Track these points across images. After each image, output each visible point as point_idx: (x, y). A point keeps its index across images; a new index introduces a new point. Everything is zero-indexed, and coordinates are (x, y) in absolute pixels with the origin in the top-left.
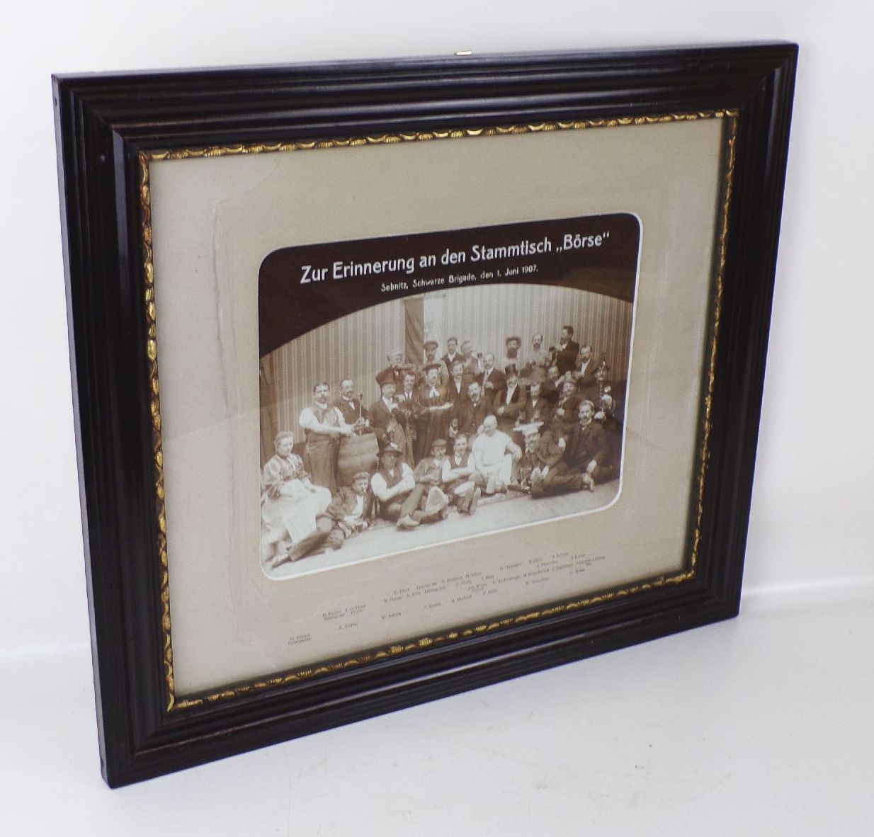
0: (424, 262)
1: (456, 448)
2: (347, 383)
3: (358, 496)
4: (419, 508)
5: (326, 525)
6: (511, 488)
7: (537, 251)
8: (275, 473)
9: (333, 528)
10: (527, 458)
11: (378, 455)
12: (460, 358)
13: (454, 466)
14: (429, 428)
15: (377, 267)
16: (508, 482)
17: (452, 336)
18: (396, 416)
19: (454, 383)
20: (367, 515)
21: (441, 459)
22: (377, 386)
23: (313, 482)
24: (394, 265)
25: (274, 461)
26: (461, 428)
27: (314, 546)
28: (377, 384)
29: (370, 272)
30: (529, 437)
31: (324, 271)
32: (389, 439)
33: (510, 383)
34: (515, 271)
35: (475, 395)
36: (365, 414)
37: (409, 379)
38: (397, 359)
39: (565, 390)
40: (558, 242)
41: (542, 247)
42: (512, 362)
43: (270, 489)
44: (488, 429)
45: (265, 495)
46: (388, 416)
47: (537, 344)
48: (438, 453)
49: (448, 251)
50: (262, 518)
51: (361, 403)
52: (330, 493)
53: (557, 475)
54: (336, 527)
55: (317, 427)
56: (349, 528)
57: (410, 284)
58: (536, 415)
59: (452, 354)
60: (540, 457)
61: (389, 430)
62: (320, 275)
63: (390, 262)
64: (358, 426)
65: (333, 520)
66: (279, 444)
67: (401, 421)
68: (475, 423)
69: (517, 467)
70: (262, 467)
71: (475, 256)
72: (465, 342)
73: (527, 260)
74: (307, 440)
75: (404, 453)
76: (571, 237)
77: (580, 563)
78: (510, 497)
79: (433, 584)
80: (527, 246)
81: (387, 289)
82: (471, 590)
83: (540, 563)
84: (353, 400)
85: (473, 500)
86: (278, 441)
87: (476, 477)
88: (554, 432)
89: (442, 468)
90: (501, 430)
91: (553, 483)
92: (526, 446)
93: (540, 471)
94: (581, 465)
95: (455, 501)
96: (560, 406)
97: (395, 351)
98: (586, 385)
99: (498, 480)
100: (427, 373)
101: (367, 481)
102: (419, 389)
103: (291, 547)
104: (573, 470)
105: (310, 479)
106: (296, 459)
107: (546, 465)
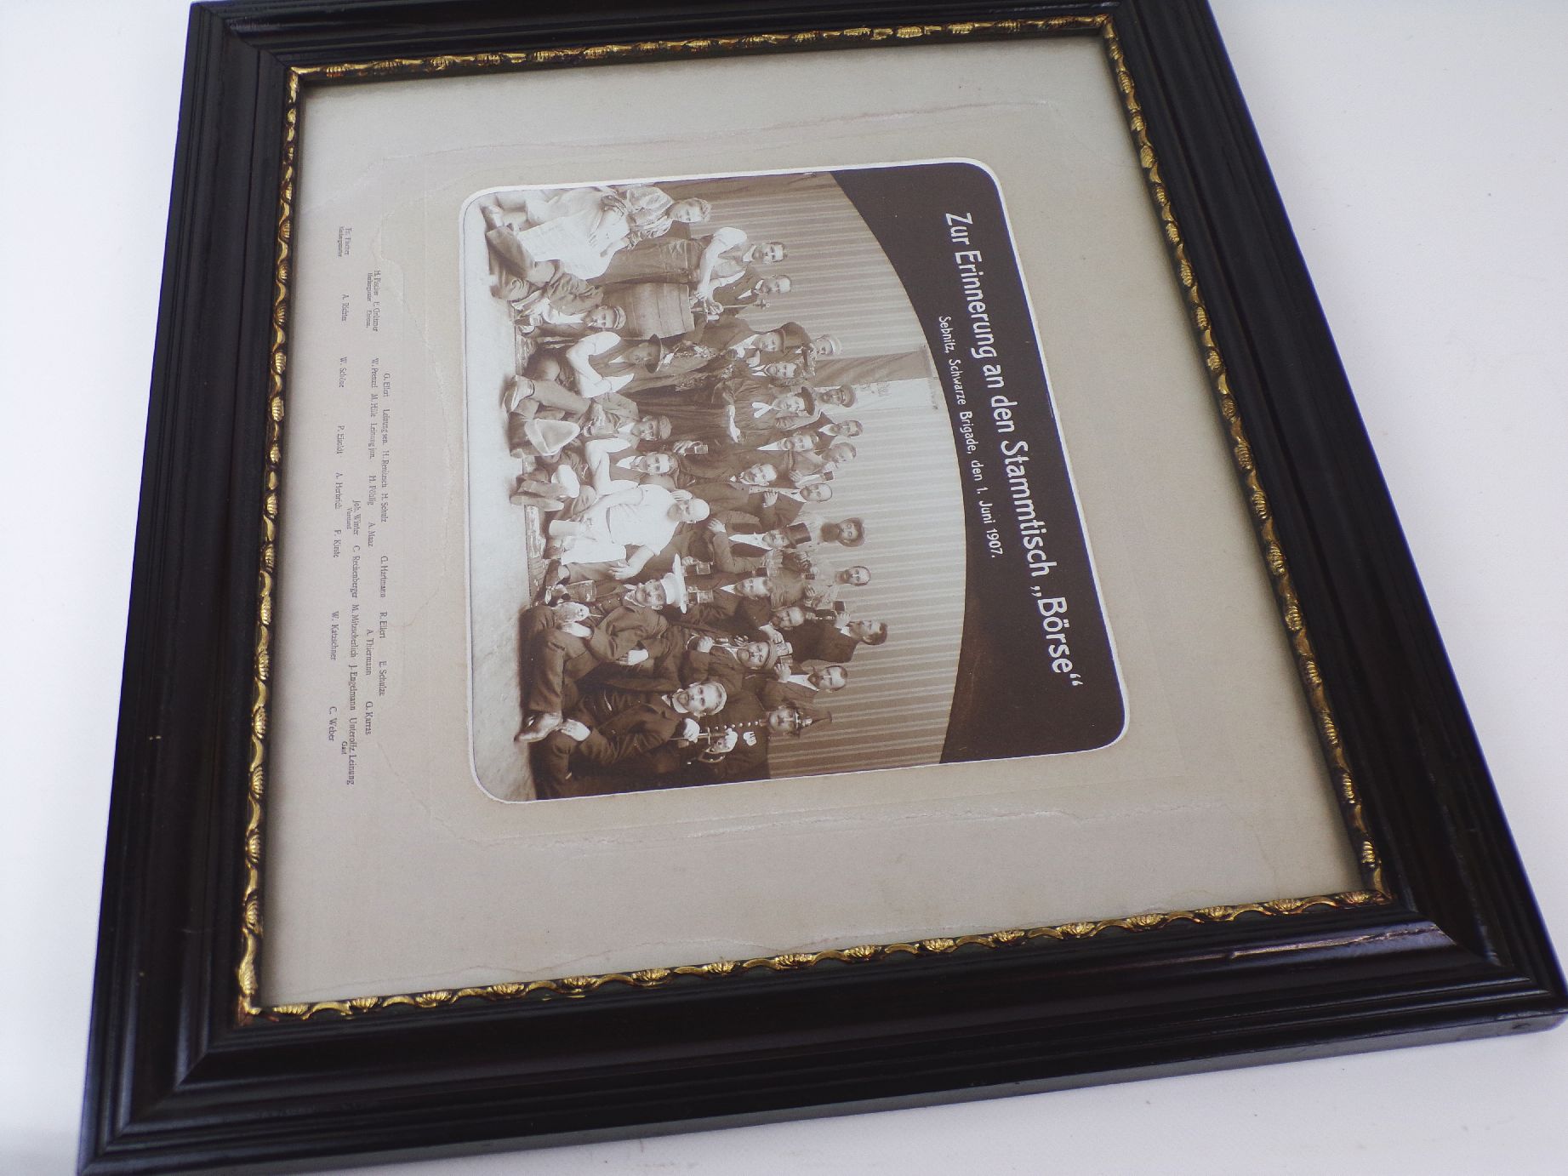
0: (993, 372)
1: (651, 458)
2: (784, 283)
3: (582, 315)
4: (542, 408)
5: (538, 275)
6: (554, 566)
7: (1030, 551)
8: (643, 203)
9: (531, 285)
10: (615, 589)
11: (655, 336)
12: (823, 445)
13: (614, 458)
14: (693, 408)
15: (977, 305)
16: (565, 559)
17: (864, 426)
18: (723, 357)
19: (778, 439)
20: (545, 330)
21: (632, 434)
22: (778, 326)
23: (619, 252)
24: (983, 332)
25: (664, 199)
26: (689, 460)
27: (506, 260)
28: (783, 324)
29: (969, 299)
30: (659, 588)
31: (966, 241)
32: (680, 351)
33: (773, 537)
34: (987, 517)
35: (752, 477)
36: (730, 312)
37: (786, 369)
38: (824, 349)
39: (753, 648)
40: (1051, 586)
41: (1037, 558)
42: (815, 534)
43: (615, 196)
44: (683, 507)
45: (608, 192)
46: (722, 346)
47: (851, 576)
48: (645, 427)
49: (1015, 404)
50: (571, 188)
51: (751, 306)
52: (598, 276)
53: (567, 655)
54: (532, 287)
55: (714, 250)
56: (527, 307)
57: (953, 355)
58: (702, 596)
59: (832, 430)
60: (612, 616)
61: (697, 348)
62: (959, 237)
63: (988, 324)
64: (709, 305)
65: (547, 283)
66: (691, 205)
67: (711, 366)
68: (698, 483)
69: (597, 571)
70: (656, 184)
71: (1009, 448)
72: (853, 449)
73: (1012, 537)
74: (692, 240)
75: (651, 375)
76: (1063, 610)
77: (352, 727)
78: (535, 566)
79: (385, 436)
80: (1037, 532)
81: (944, 324)
82: (352, 505)
83: (376, 636)
84: (754, 296)
85: (539, 499)
86: (696, 204)
87: (587, 499)
88: (662, 637)
89: (614, 437)
90: (679, 532)
91: (551, 649)
92: (641, 585)
93: (581, 619)
94: (581, 706)
95: (544, 467)
96: (718, 642)
97: (836, 344)
98: (762, 689)
99: (574, 540)
100: (798, 395)
101: (609, 324)
102: (770, 386)
103: (512, 230)
104: (574, 689)
105: (627, 247)
106: (664, 227)
107: (593, 631)
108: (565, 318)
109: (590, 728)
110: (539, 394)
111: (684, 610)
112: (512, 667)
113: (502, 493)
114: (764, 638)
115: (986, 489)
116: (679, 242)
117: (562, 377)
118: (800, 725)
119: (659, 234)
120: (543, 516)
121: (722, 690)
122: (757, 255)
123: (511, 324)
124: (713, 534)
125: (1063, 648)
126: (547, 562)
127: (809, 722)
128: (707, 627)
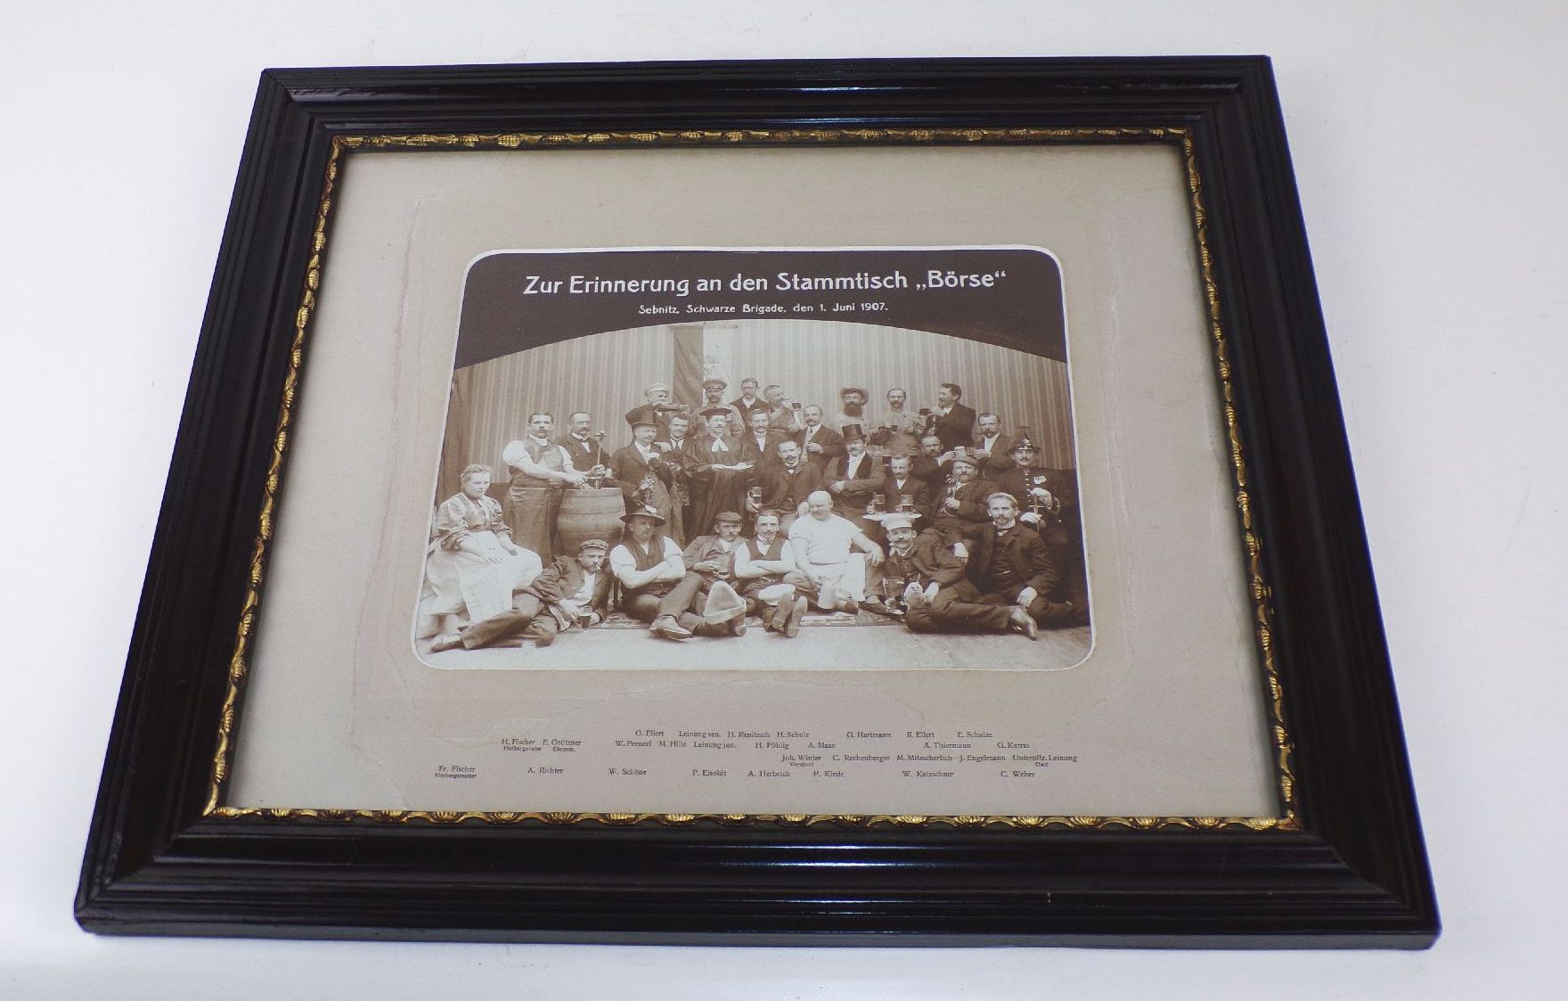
0: (703, 285)
1: (761, 529)
2: (579, 417)
3: (586, 573)
4: (691, 609)
6: (864, 606)
7: (883, 286)
8: (457, 517)
9: (540, 613)
10: (893, 563)
11: (623, 518)
12: (764, 406)
13: (757, 556)
14: (710, 494)
15: (632, 286)
16: (859, 597)
17: (748, 377)
18: (656, 468)
19: (754, 437)
20: (600, 603)
21: (732, 541)
22: (628, 426)
23: (514, 540)
25: (456, 499)
26: (767, 501)
27: (505, 633)
28: (627, 423)
29: (623, 290)
30: (895, 531)
31: (557, 284)
32: (643, 499)
33: (853, 449)
34: (849, 307)
35: (789, 458)
36: (605, 460)
37: (678, 424)
38: (661, 396)
39: (958, 471)
40: (917, 277)
41: (889, 282)
42: (853, 421)
43: (443, 539)
44: (816, 509)
45: (437, 544)
46: (644, 468)
47: (896, 401)
48: (726, 531)
49: (740, 275)
50: (426, 574)
51: (601, 445)
52: (540, 558)
53: (956, 600)
54: (545, 612)
55: (528, 466)
56: (567, 618)
57: (683, 309)
58: (907, 501)
59: (749, 399)
60: (920, 566)
62: (553, 287)
63: (653, 282)
64: (593, 475)
65: (540, 600)
66: (469, 479)
67: (665, 477)
69: (874, 576)
70: (437, 504)
71: (783, 285)
72: (771, 386)
73: (872, 295)
74: (511, 482)
75: (668, 523)
76: (940, 273)
77: (1021, 758)
78: (864, 620)
79: (712, 735)
80: (866, 279)
81: (647, 311)
82: (787, 762)
83: (931, 741)
84: (588, 440)
85: (794, 615)
86: (468, 475)
87: (797, 579)
88: (943, 532)
89: (734, 554)
90: (842, 514)
91: (948, 612)
92: (891, 544)
93: (921, 588)
94: (1005, 591)
95: (758, 610)
96: (951, 495)
97: (658, 386)
98: (996, 469)
99: (840, 590)
100: (708, 419)
101: (602, 553)
102: (695, 437)
103: (466, 627)
104: (989, 596)
105: (509, 534)
106: (492, 503)
107: (933, 581)
108: (589, 587)
109: (1026, 586)
110: (676, 611)
111: (920, 516)
112: (965, 640)
113: (784, 644)
114: (949, 466)
115: (822, 305)
116: (512, 493)
117: (659, 592)
118: (1029, 447)
119: (499, 507)
120: (812, 613)
121: (995, 495)
122: (541, 435)
123: (586, 632)
124: (846, 490)
125: (973, 277)
126: (860, 611)
127: (1027, 441)
128: (937, 501)
